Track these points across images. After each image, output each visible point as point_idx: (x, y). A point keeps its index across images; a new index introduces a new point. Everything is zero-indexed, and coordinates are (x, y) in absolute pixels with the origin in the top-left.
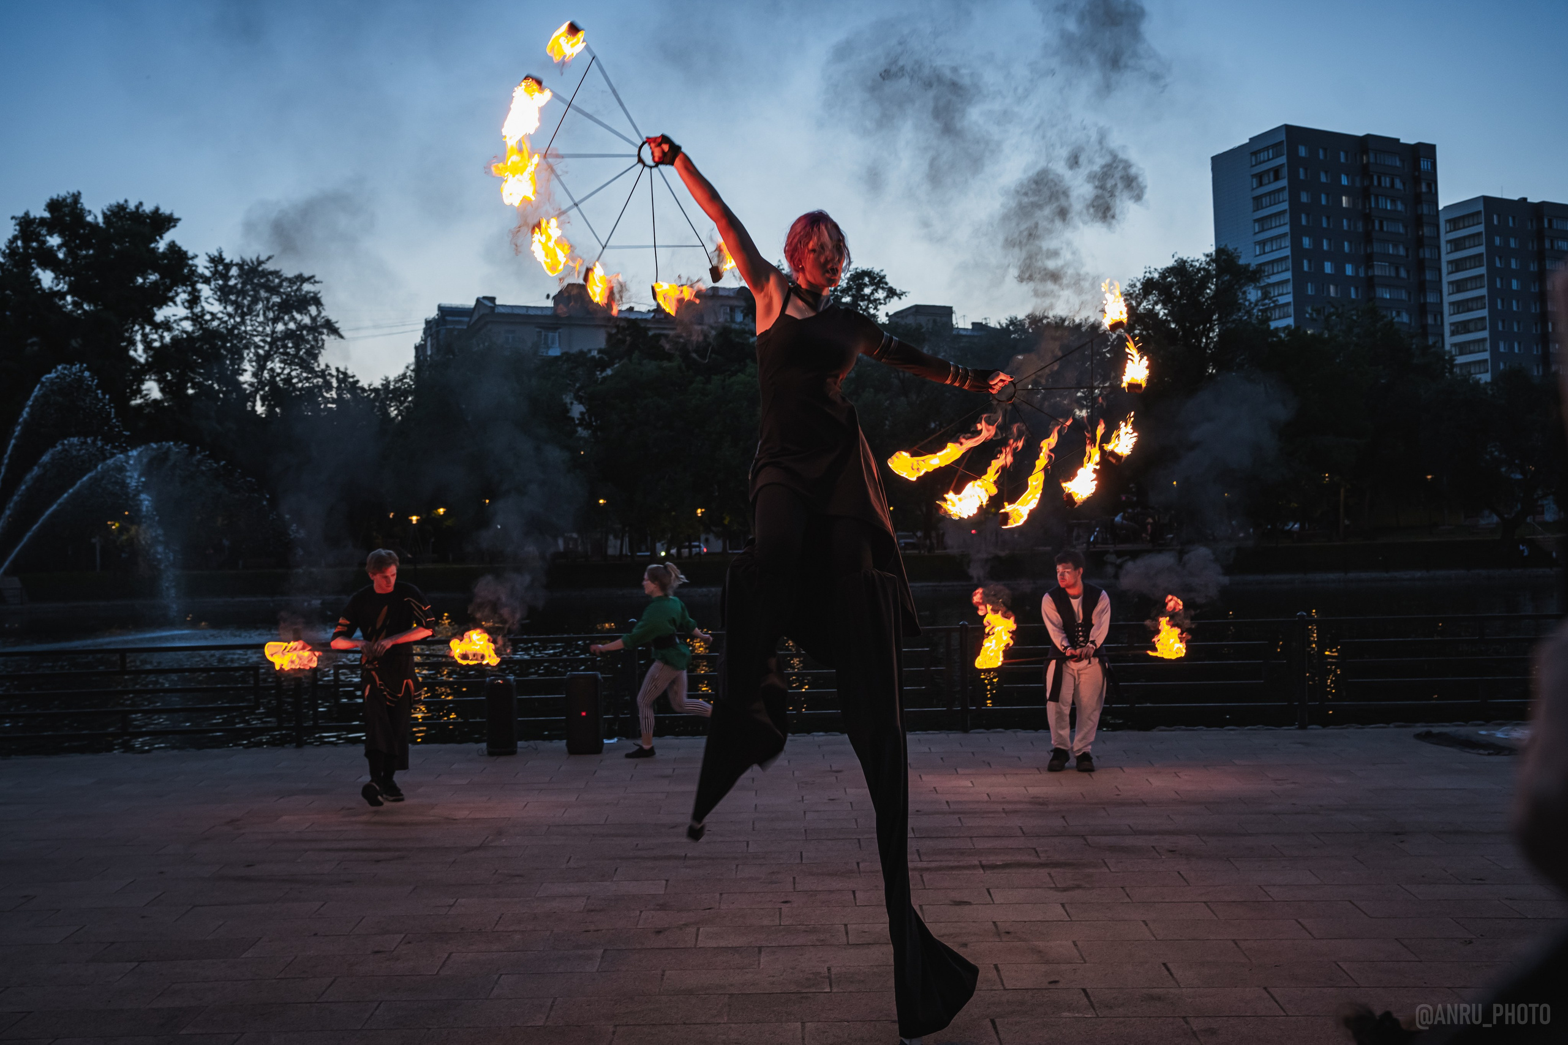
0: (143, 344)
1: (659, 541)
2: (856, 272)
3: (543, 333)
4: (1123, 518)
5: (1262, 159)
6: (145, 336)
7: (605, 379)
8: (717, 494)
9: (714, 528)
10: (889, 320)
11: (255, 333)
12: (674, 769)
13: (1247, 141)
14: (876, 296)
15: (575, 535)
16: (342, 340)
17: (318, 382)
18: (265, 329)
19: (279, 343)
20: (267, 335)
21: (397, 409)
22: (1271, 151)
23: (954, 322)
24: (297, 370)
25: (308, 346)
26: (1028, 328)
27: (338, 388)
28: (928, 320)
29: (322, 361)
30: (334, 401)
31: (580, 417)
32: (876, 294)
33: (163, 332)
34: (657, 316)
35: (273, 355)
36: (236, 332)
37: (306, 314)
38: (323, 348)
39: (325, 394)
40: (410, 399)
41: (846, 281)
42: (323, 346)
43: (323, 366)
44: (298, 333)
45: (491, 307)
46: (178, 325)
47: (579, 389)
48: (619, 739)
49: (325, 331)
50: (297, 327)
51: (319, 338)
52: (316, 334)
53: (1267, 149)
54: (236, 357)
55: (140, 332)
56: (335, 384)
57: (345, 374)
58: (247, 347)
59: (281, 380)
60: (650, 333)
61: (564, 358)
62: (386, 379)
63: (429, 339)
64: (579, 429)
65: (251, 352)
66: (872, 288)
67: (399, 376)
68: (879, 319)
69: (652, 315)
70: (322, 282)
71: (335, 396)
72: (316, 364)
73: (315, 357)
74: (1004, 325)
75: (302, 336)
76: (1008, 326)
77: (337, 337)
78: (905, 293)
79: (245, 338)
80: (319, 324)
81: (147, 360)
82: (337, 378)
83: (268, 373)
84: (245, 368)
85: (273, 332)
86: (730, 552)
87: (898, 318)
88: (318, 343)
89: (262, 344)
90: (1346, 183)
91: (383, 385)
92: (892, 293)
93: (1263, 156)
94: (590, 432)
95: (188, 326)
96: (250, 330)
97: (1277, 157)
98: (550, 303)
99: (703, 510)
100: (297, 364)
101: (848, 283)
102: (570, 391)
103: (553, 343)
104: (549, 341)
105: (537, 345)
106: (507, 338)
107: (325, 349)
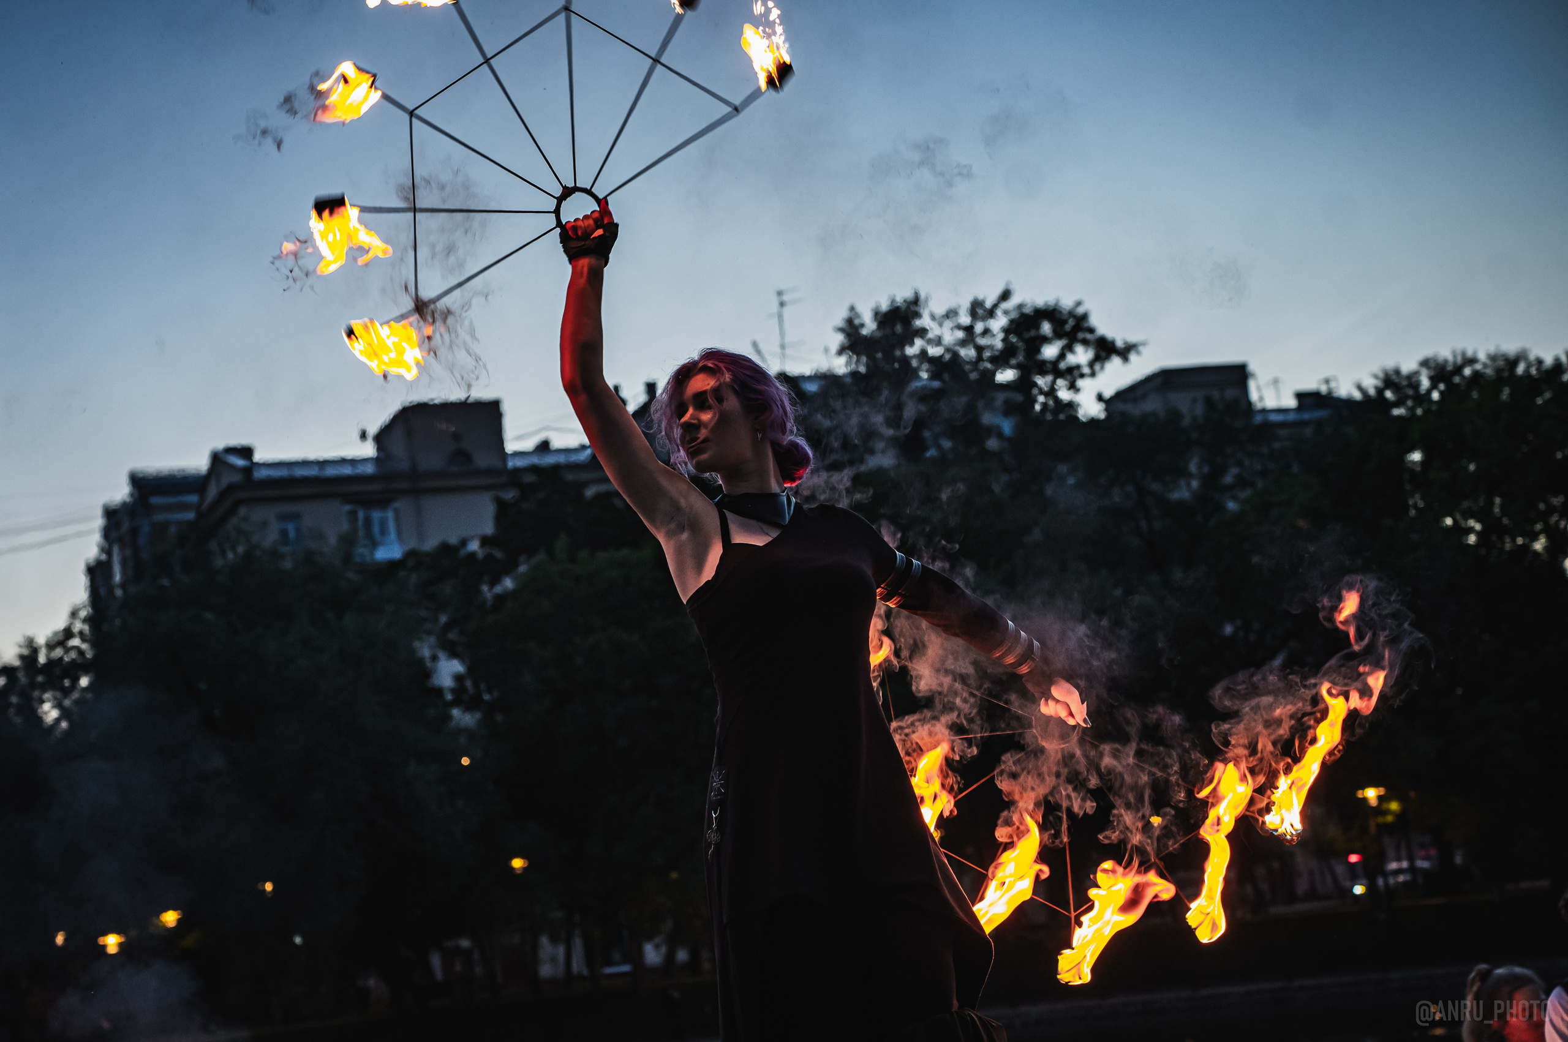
1: (647, 941)
3: (361, 514)
7: (500, 599)
10: (1106, 410)
14: (1072, 359)
15: (465, 943)
21: (58, 706)
23: (1254, 396)
26: (1429, 392)
28: (1195, 401)
31: (454, 686)
40: (84, 682)
41: (1001, 336)
45: (244, 469)
47: (448, 627)
60: (590, 492)
61: (409, 563)
62: (29, 644)
63: (116, 550)
64: (456, 712)
66: (1062, 343)
67: (57, 635)
68: (1081, 413)
74: (1372, 392)
76: (1380, 391)
78: (1133, 346)
87: (1126, 402)
92: (1105, 349)
94: (479, 715)
98: (368, 450)
101: (1004, 340)
102: (429, 633)
103: (384, 531)
104: (376, 529)
105: (348, 541)
106: (284, 533)
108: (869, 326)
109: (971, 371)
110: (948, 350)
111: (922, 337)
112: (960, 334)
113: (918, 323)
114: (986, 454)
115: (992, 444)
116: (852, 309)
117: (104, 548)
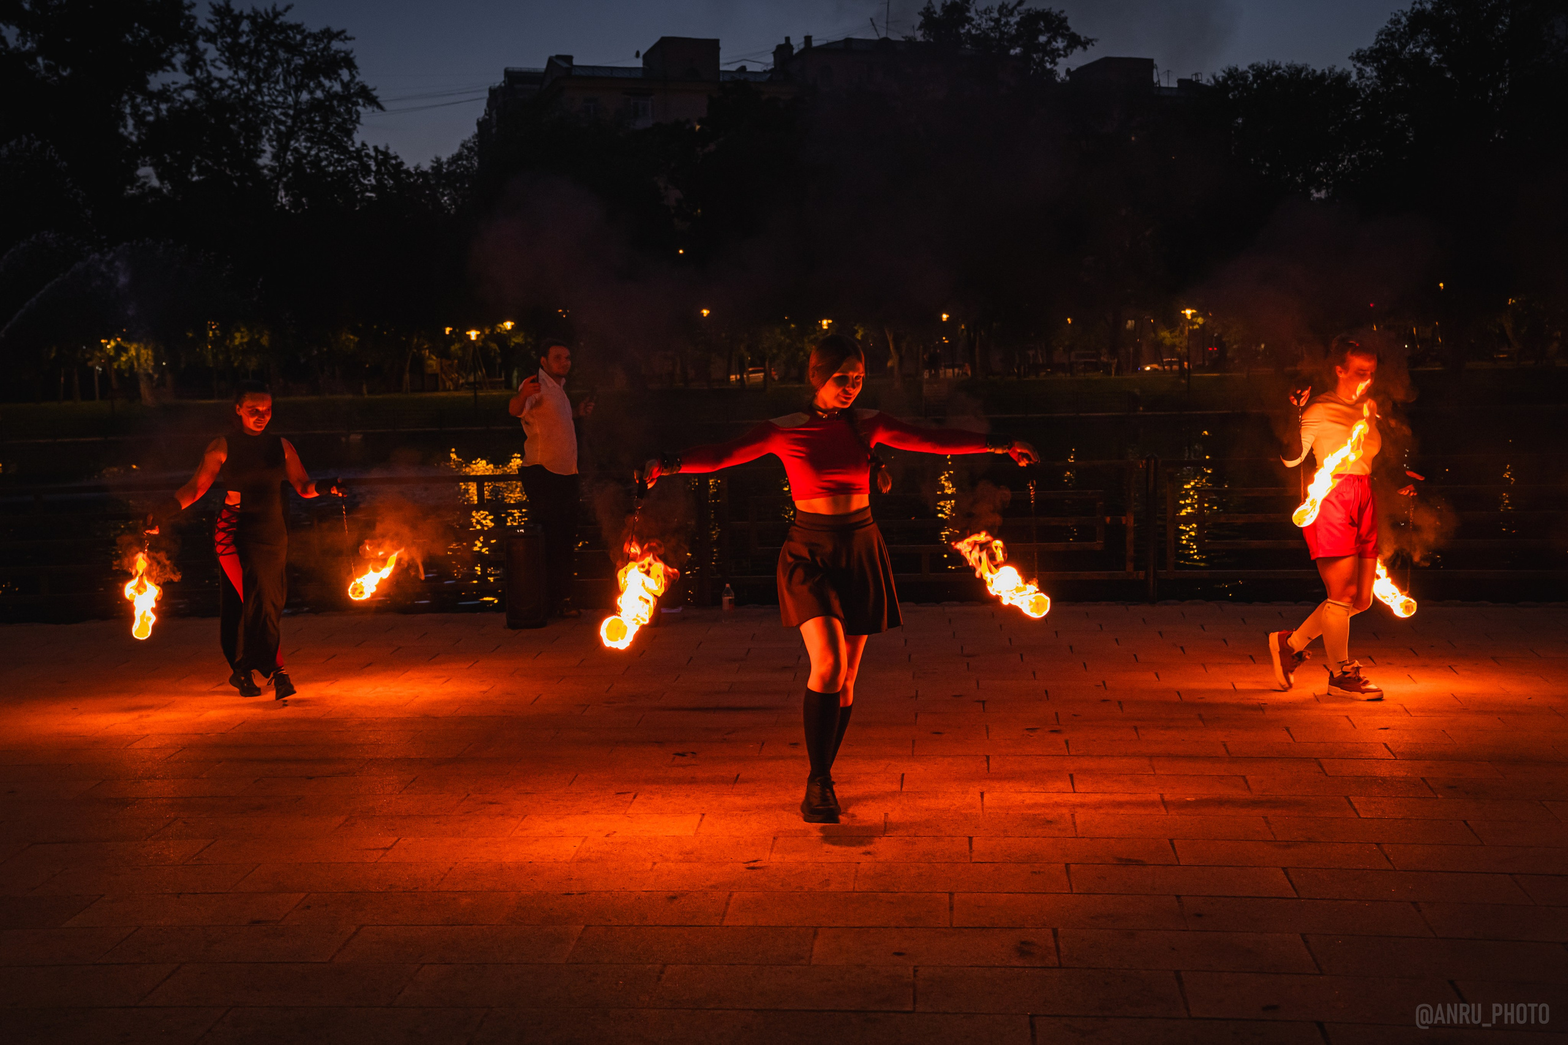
0: (133, 119)
3: (632, 101)
6: (135, 107)
7: (707, 156)
11: (274, 104)
14: (1054, 45)
16: (383, 113)
17: (353, 165)
18: (286, 98)
19: (304, 117)
20: (289, 107)
21: (451, 198)
23: (1155, 76)
24: (326, 150)
25: (340, 120)
27: (378, 172)
29: (358, 138)
30: (373, 189)
31: (675, 205)
32: (1054, 43)
33: (158, 104)
34: (775, 78)
35: (297, 132)
36: (251, 103)
37: (336, 80)
38: (359, 123)
39: (362, 179)
40: (466, 185)
41: (1016, 26)
42: (357, 121)
43: (358, 145)
44: (327, 103)
45: (567, 68)
46: (180, 95)
49: (360, 101)
50: (325, 96)
51: (354, 110)
52: (350, 106)
54: (252, 134)
55: (129, 103)
56: (374, 168)
57: (386, 154)
58: (265, 123)
59: (308, 163)
61: (657, 130)
62: (438, 160)
63: (493, 113)
64: (674, 221)
65: (271, 128)
66: (1049, 35)
67: (453, 157)
68: (1057, 75)
69: (770, 74)
70: (353, 39)
71: (373, 181)
72: (350, 143)
73: (349, 134)
74: (1220, 79)
75: (331, 105)
76: (1225, 80)
77: (375, 109)
78: (1090, 38)
79: (263, 110)
80: (352, 91)
81: (139, 137)
82: (376, 159)
83: (292, 155)
84: (264, 148)
85: (297, 102)
87: (1083, 72)
88: (351, 117)
89: (283, 118)
91: (433, 168)
92: (1075, 41)
94: (689, 223)
95: (190, 94)
96: (269, 101)
98: (640, 63)
99: (830, 321)
100: (327, 143)
101: (1017, 30)
102: (662, 173)
103: (643, 112)
104: (640, 112)
105: (623, 115)
106: (587, 109)
107: (362, 125)
109: (996, 47)
110: (983, 32)
111: (970, 23)
117: (487, 112)
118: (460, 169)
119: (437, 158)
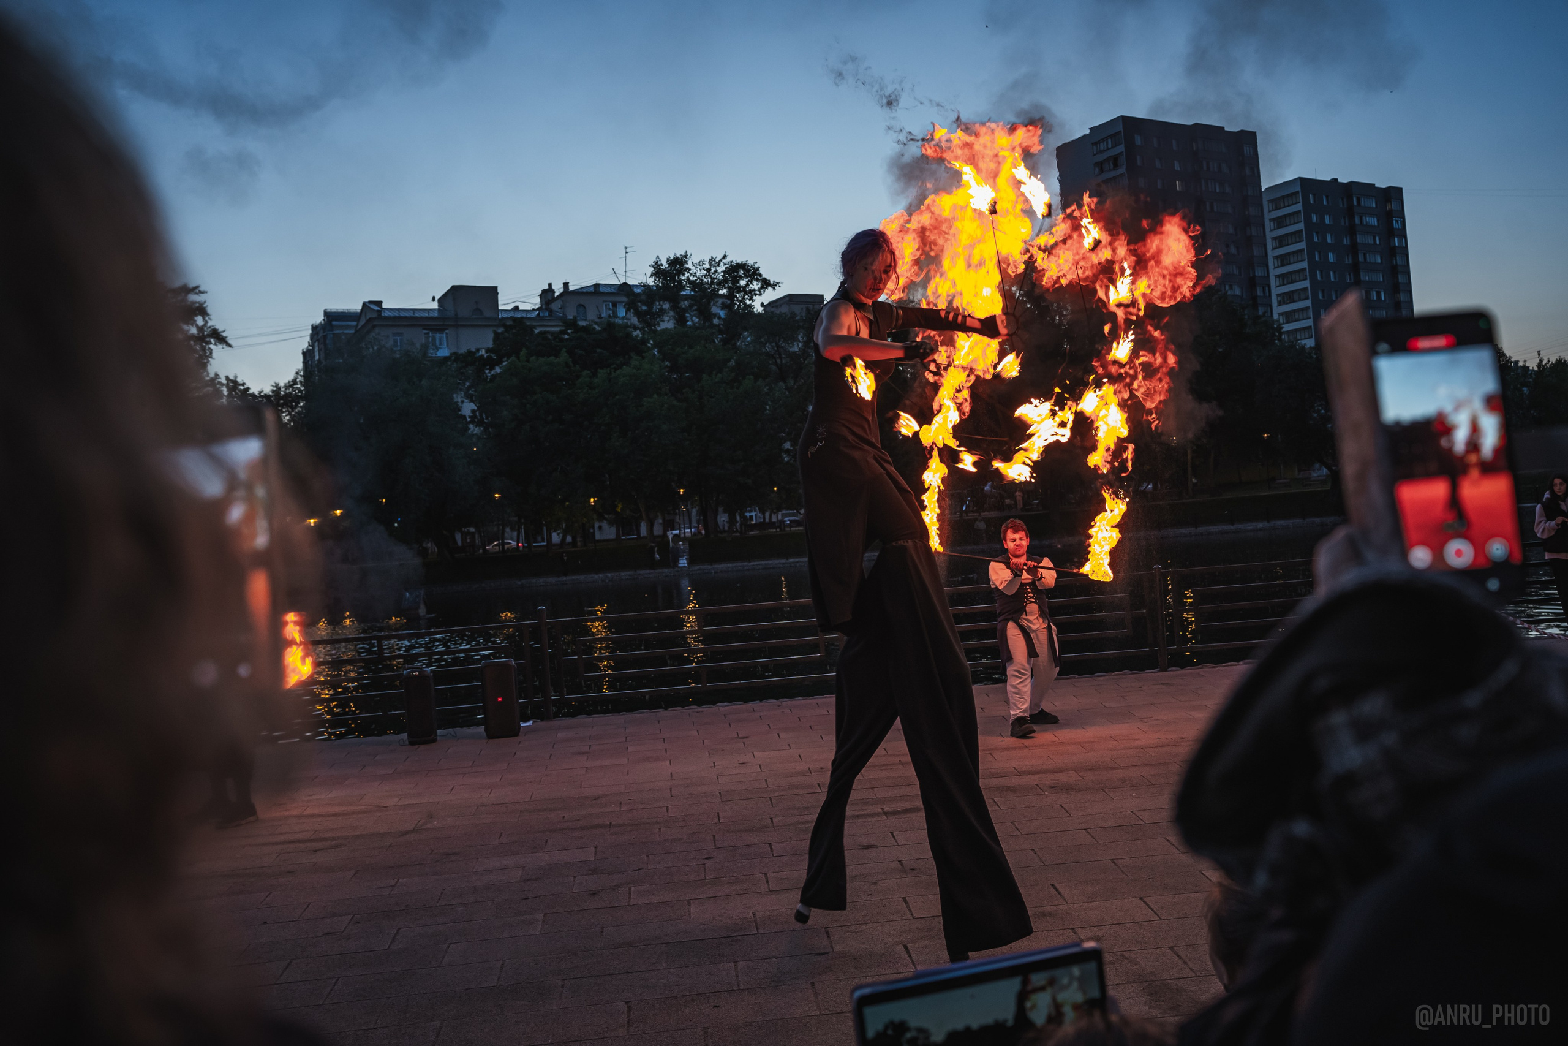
1: (555, 531)
2: (731, 265)
3: (431, 335)
4: (992, 487)
5: (1102, 148)
7: (494, 377)
8: (608, 483)
9: (606, 516)
10: (764, 310)
12: (590, 746)
13: (1088, 132)
15: (472, 530)
16: (232, 349)
21: (289, 414)
22: (1110, 141)
28: (802, 309)
29: (212, 370)
31: (471, 414)
32: (751, 286)
34: (541, 314)
37: (192, 325)
38: (211, 357)
40: (302, 404)
41: (722, 274)
42: (210, 355)
43: (212, 375)
45: (378, 311)
47: (469, 388)
48: (534, 722)
49: (212, 341)
51: (207, 348)
52: (204, 344)
53: (1106, 139)
56: (225, 392)
57: (235, 382)
60: (536, 331)
61: (453, 358)
62: (277, 385)
63: (316, 345)
64: (471, 426)
66: (747, 280)
67: (289, 382)
68: (755, 310)
69: (538, 312)
70: (206, 292)
73: (204, 366)
77: (225, 346)
78: (778, 283)
80: (206, 333)
82: (227, 385)
86: (624, 537)
87: (773, 307)
88: (206, 352)
90: (1179, 169)
91: (273, 391)
92: (766, 284)
93: (1103, 146)
94: (482, 428)
97: (1116, 146)
98: (435, 305)
99: (596, 499)
101: (723, 276)
102: (461, 390)
103: (441, 344)
104: (437, 343)
105: (425, 347)
106: (395, 341)
107: (214, 359)
108: (665, 265)
109: (709, 288)
110: (699, 278)
111: (688, 272)
112: (705, 272)
113: (686, 266)
114: (713, 326)
115: (716, 321)
116: (658, 257)
117: (310, 344)
118: (295, 391)
119: (276, 383)
